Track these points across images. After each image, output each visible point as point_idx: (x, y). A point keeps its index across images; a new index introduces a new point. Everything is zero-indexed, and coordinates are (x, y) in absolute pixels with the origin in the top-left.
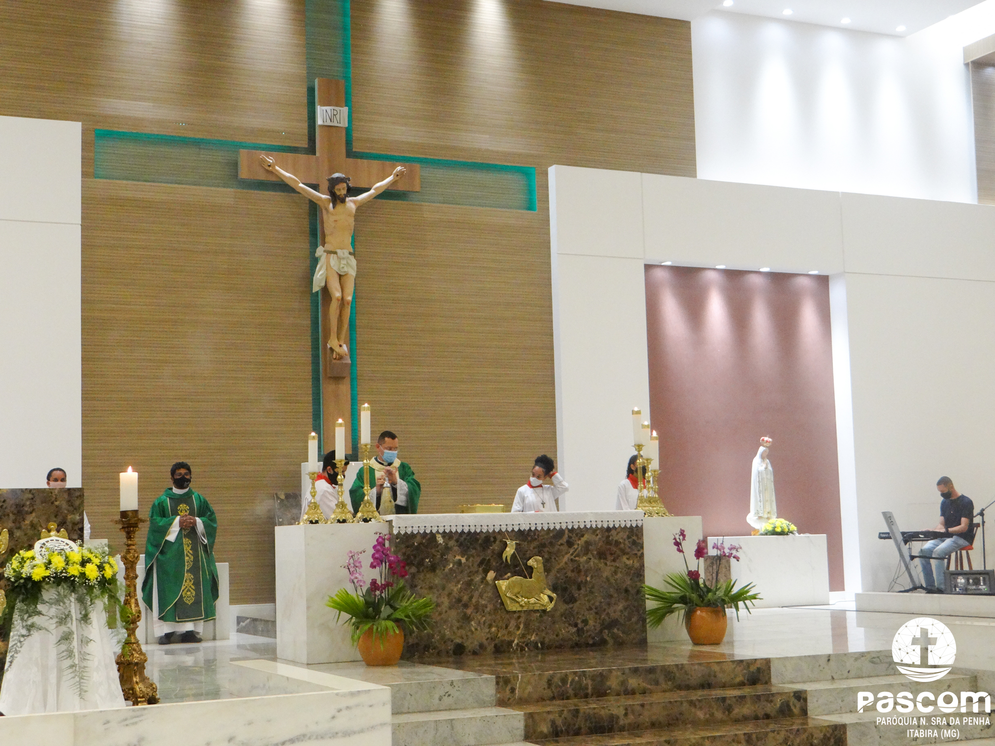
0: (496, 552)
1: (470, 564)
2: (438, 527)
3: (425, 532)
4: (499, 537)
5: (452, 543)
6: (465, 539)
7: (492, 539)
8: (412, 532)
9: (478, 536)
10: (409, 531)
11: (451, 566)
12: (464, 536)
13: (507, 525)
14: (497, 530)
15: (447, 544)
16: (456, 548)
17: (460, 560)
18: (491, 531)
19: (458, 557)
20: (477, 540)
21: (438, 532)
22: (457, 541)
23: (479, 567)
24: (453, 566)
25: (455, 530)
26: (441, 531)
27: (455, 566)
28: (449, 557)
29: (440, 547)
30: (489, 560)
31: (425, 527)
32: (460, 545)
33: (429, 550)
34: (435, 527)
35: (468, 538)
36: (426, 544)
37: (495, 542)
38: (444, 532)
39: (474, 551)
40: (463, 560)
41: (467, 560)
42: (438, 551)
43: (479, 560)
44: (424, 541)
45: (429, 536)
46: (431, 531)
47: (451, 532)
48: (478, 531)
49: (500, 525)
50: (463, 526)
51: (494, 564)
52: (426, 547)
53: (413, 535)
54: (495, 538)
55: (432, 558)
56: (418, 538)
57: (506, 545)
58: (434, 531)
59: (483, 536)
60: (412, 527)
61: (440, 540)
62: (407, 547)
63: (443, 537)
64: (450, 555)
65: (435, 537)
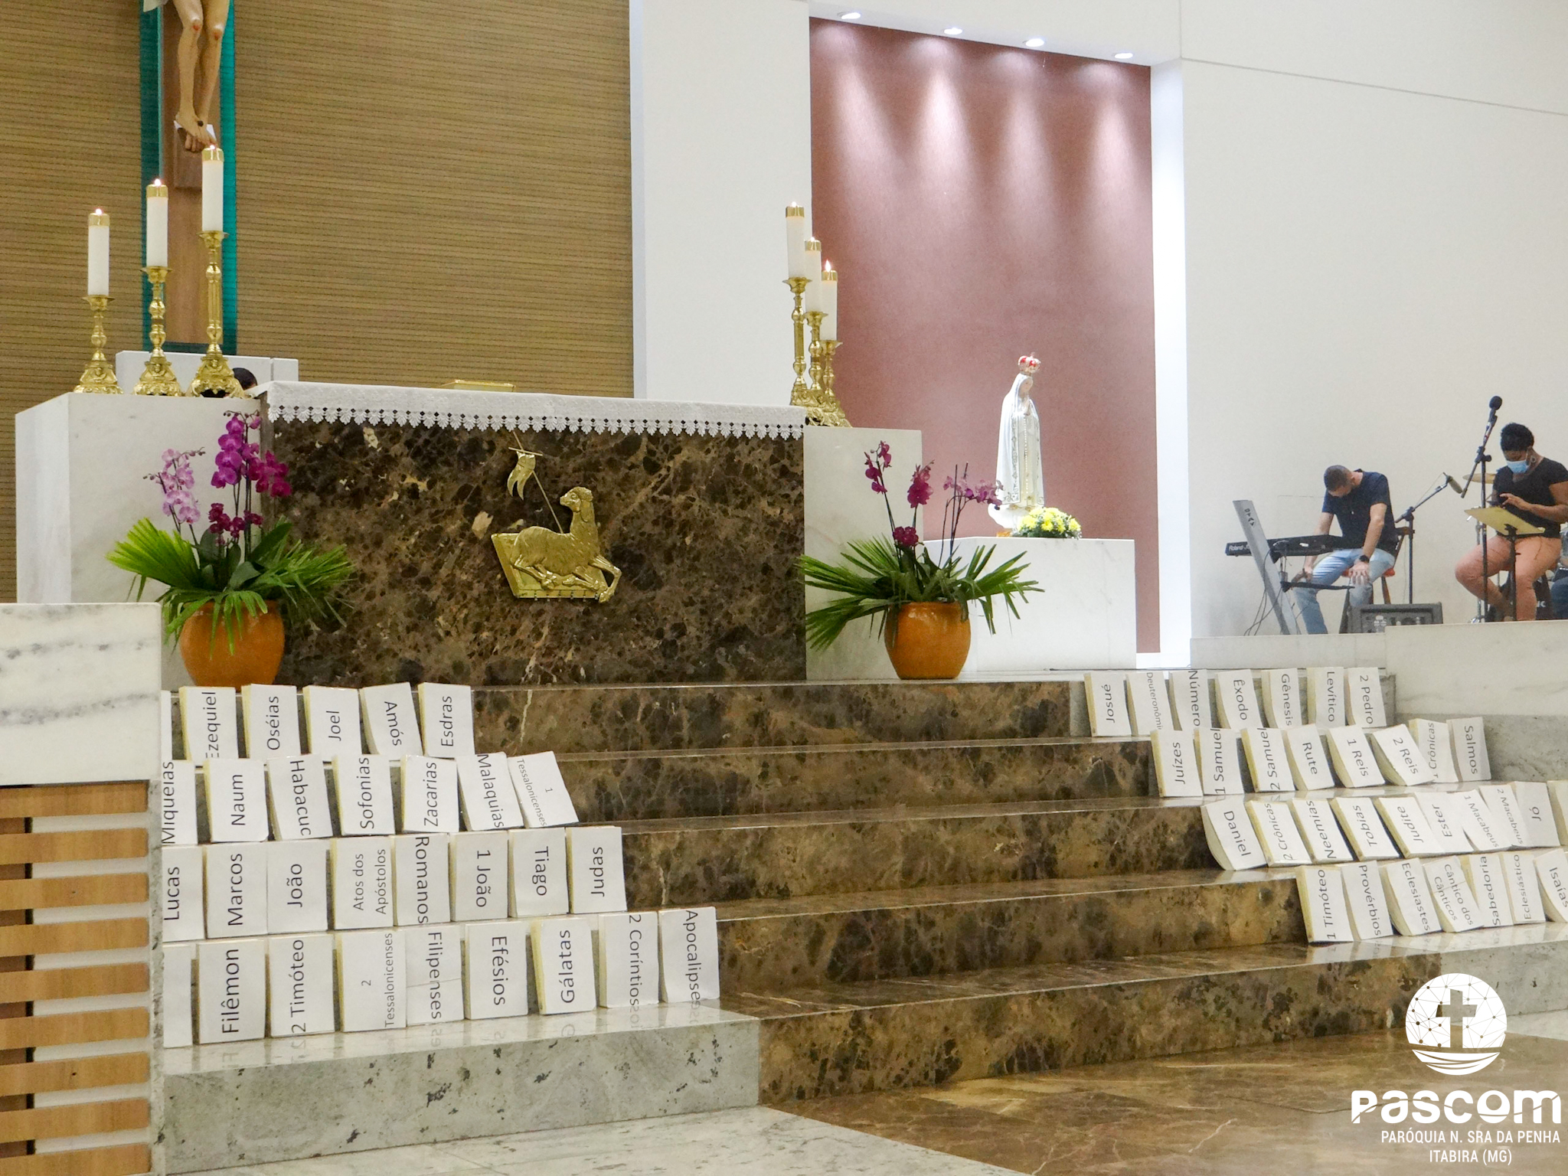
0: (494, 473)
1: (438, 497)
2: (367, 411)
3: (338, 420)
4: (500, 443)
5: (397, 449)
6: (427, 442)
7: (485, 446)
8: (310, 419)
9: (456, 439)
10: (303, 416)
11: (396, 496)
13: (517, 418)
14: (496, 428)
15: (386, 450)
16: (407, 460)
17: (415, 486)
18: (483, 427)
19: (410, 480)
20: (452, 445)
21: (367, 423)
22: (409, 444)
23: (457, 504)
24: (399, 498)
25: (405, 422)
26: (374, 421)
27: (405, 498)
28: (392, 477)
29: (371, 454)
30: (478, 490)
31: (339, 410)
32: (416, 455)
33: (347, 460)
34: (361, 411)
35: (434, 440)
36: (340, 447)
37: (491, 450)
38: (381, 423)
39: (445, 469)
40: (422, 486)
41: (430, 485)
42: (367, 465)
43: (455, 488)
44: (336, 441)
45: (346, 431)
46: (353, 419)
47: (396, 424)
48: (456, 426)
49: (504, 418)
50: (422, 413)
51: (489, 498)
52: (341, 454)
53: (312, 427)
54: (491, 444)
55: (355, 478)
56: (324, 432)
57: (514, 459)
58: (359, 421)
59: (466, 437)
60: (311, 408)
61: (372, 440)
62: (300, 450)
63: (379, 435)
64: (393, 474)
65: (362, 434)
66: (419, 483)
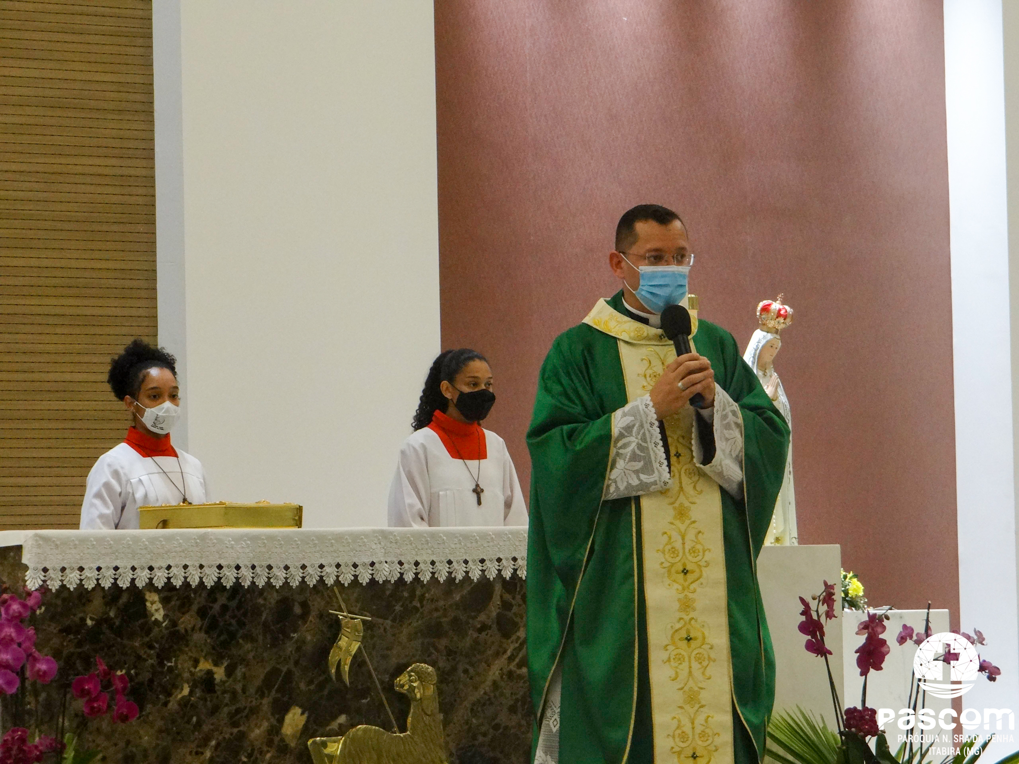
0: (308, 648)
1: (239, 687)
2: (151, 568)
3: (115, 584)
4: (317, 604)
5: (188, 621)
6: (225, 608)
7: (297, 610)
8: (81, 585)
9: (261, 601)
10: (72, 580)
11: (186, 691)
12: (222, 600)
13: (338, 566)
14: (312, 582)
15: (174, 624)
16: (199, 637)
17: (210, 673)
18: (295, 583)
19: (205, 665)
20: (257, 611)
21: (150, 585)
22: (202, 613)
23: (262, 696)
24: (191, 693)
25: (197, 580)
26: (159, 583)
27: (198, 693)
28: (181, 663)
29: (156, 630)
30: (289, 673)
31: (116, 568)
32: (211, 628)
33: (125, 642)
34: (143, 569)
35: (233, 604)
36: (117, 622)
37: (304, 616)
38: (169, 585)
39: (249, 646)
40: (219, 673)
41: (230, 672)
42: (151, 647)
43: (260, 673)
44: (112, 614)
45: (124, 599)
46: (133, 580)
47: (186, 585)
48: (261, 583)
49: (321, 566)
50: (220, 567)
51: (303, 686)
52: (119, 632)
53: (82, 595)
54: (304, 605)
55: (135, 667)
56: (97, 602)
57: (334, 628)
58: (140, 584)
59: (273, 598)
60: (81, 569)
61: (156, 610)
62: (66, 630)
63: (165, 601)
64: (183, 657)
65: (143, 601)
66: (215, 669)
